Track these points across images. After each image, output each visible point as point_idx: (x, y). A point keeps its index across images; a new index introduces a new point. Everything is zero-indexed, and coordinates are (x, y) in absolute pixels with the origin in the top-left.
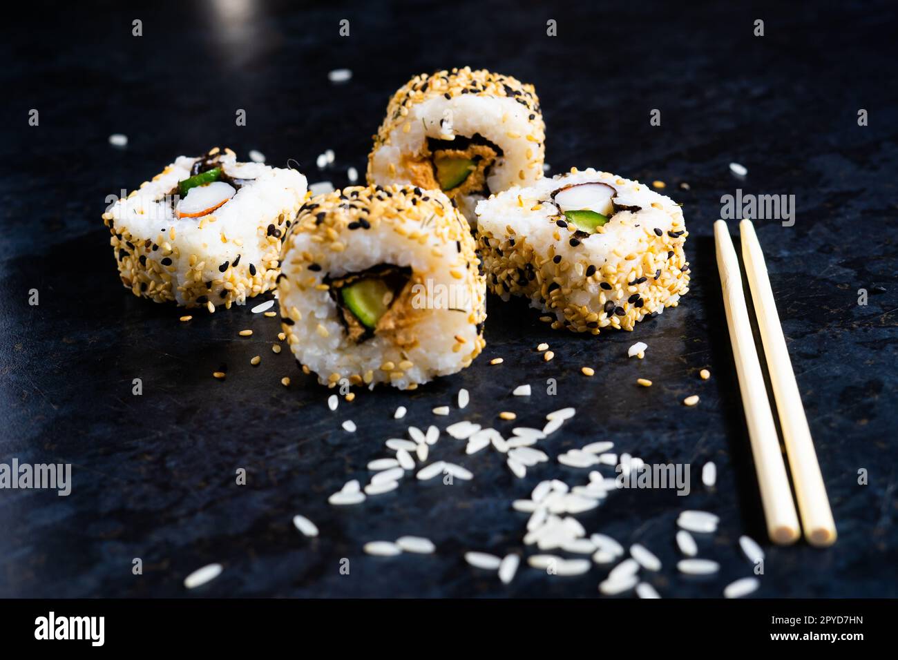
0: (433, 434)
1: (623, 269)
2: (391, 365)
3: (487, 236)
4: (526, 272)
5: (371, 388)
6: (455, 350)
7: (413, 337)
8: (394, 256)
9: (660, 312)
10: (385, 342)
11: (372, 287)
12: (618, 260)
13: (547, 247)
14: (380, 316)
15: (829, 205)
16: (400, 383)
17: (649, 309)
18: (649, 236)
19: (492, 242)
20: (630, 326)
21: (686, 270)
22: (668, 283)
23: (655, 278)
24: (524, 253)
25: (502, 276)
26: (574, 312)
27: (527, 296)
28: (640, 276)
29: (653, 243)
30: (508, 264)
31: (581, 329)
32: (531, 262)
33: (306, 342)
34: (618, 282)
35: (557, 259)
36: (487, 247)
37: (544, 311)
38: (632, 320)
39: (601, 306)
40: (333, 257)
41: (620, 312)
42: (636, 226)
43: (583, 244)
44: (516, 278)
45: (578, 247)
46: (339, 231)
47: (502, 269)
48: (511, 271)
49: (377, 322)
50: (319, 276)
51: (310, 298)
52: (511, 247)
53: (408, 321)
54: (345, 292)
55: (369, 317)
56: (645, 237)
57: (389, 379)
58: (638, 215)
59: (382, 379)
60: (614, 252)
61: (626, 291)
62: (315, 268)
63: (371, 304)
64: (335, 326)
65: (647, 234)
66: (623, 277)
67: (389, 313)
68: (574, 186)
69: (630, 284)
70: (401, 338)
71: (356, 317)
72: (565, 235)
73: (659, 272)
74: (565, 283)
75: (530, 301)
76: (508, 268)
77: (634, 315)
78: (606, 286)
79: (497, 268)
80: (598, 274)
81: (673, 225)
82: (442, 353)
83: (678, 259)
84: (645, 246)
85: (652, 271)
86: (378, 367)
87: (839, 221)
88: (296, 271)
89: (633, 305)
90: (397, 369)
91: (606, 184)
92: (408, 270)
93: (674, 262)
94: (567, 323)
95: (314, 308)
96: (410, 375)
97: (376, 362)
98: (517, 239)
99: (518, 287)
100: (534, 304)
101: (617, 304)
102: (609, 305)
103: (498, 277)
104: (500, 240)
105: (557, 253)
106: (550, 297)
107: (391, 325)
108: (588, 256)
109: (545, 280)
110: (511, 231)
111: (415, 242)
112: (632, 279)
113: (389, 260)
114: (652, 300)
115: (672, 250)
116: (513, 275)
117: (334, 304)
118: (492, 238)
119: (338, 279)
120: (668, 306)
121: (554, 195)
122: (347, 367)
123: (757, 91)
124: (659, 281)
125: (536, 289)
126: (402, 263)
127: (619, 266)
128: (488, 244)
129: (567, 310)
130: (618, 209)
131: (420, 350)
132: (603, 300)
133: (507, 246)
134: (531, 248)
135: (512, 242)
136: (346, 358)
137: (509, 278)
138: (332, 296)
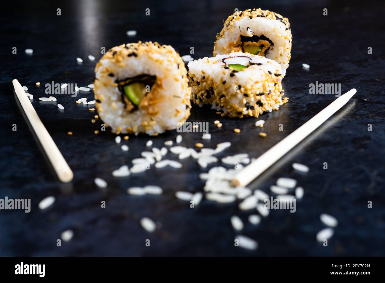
0: (164, 151)
1: (254, 87)
2: (146, 123)
3: (193, 76)
4: (210, 92)
5: (136, 134)
6: (176, 116)
7: (156, 109)
8: (148, 71)
9: (271, 111)
10: (144, 112)
11: (137, 86)
12: (252, 83)
13: (220, 78)
14: (141, 99)
15: (346, 78)
16: (150, 132)
17: (266, 108)
18: (266, 74)
19: (195, 79)
20: (257, 116)
21: (282, 93)
22: (275, 98)
23: (268, 94)
24: (209, 82)
25: (199, 95)
26: (232, 107)
27: (210, 103)
28: (261, 92)
29: (267, 78)
30: (202, 89)
31: (234, 115)
32: (213, 86)
33: (106, 112)
34: (252, 93)
35: (224, 83)
36: (192, 81)
37: (218, 110)
38: (258, 112)
39: (243, 105)
40: (120, 70)
41: (252, 108)
42: (260, 69)
43: (236, 76)
44: (205, 94)
45: (234, 77)
46: (123, 58)
47: (199, 91)
48: (203, 92)
49: (140, 102)
50: (113, 79)
51: (109, 90)
52: (203, 80)
53: (154, 102)
54: (125, 88)
55: (136, 100)
56: (264, 74)
57: (145, 130)
58: (261, 66)
59: (141, 130)
60: (250, 79)
61: (255, 98)
62: (111, 75)
63: (137, 94)
64: (120, 104)
65: (265, 73)
66: (254, 91)
67: (145, 98)
68: (233, 57)
69: (257, 95)
70: (151, 110)
71: (130, 100)
72: (228, 72)
73: (270, 91)
74: (227, 94)
75: (212, 106)
76: (202, 90)
77: (259, 110)
78: (246, 95)
79: (197, 91)
80: (242, 89)
81: (277, 71)
82: (170, 118)
83: (279, 87)
84: (264, 78)
85: (267, 90)
86: (139, 124)
87: (350, 83)
88: (102, 77)
89: (258, 105)
90: (149, 125)
91: (247, 57)
92: (154, 78)
93: (277, 88)
94: (228, 113)
95: (111, 95)
96: (155, 129)
97: (139, 122)
98: (206, 76)
99: (206, 99)
100: (214, 107)
101: (251, 104)
102: (248, 105)
103: (197, 95)
104: (198, 77)
105: (224, 80)
106: (220, 102)
107: (146, 103)
108: (238, 81)
109: (218, 94)
110: (203, 73)
111: (158, 64)
112: (258, 93)
113: (146, 72)
114: (267, 104)
115: (276, 82)
116: (204, 93)
117: (120, 93)
118: (195, 77)
119: (122, 81)
120: (274, 109)
121: (223, 60)
122: (125, 124)
123: (314, 42)
124: (270, 95)
125: (214, 99)
126: (152, 73)
127: (252, 86)
128: (193, 80)
129: (228, 107)
130: (252, 64)
131: (159, 116)
132: (245, 101)
133: (201, 80)
134: (212, 79)
135: (204, 78)
136: (125, 120)
137: (202, 95)
138: (119, 89)
